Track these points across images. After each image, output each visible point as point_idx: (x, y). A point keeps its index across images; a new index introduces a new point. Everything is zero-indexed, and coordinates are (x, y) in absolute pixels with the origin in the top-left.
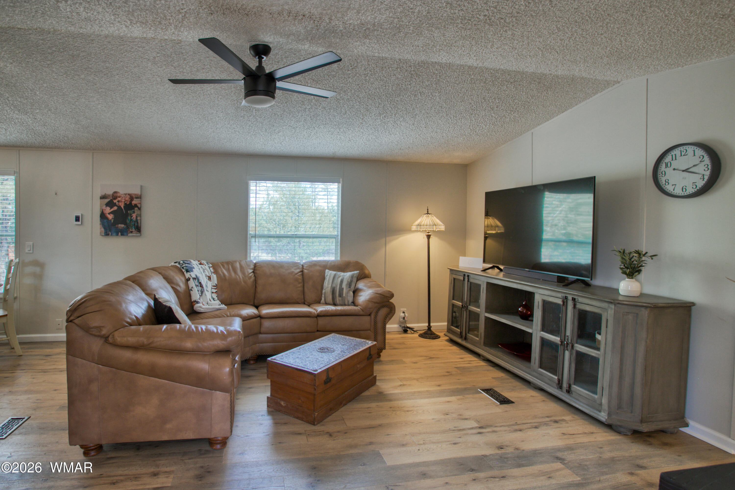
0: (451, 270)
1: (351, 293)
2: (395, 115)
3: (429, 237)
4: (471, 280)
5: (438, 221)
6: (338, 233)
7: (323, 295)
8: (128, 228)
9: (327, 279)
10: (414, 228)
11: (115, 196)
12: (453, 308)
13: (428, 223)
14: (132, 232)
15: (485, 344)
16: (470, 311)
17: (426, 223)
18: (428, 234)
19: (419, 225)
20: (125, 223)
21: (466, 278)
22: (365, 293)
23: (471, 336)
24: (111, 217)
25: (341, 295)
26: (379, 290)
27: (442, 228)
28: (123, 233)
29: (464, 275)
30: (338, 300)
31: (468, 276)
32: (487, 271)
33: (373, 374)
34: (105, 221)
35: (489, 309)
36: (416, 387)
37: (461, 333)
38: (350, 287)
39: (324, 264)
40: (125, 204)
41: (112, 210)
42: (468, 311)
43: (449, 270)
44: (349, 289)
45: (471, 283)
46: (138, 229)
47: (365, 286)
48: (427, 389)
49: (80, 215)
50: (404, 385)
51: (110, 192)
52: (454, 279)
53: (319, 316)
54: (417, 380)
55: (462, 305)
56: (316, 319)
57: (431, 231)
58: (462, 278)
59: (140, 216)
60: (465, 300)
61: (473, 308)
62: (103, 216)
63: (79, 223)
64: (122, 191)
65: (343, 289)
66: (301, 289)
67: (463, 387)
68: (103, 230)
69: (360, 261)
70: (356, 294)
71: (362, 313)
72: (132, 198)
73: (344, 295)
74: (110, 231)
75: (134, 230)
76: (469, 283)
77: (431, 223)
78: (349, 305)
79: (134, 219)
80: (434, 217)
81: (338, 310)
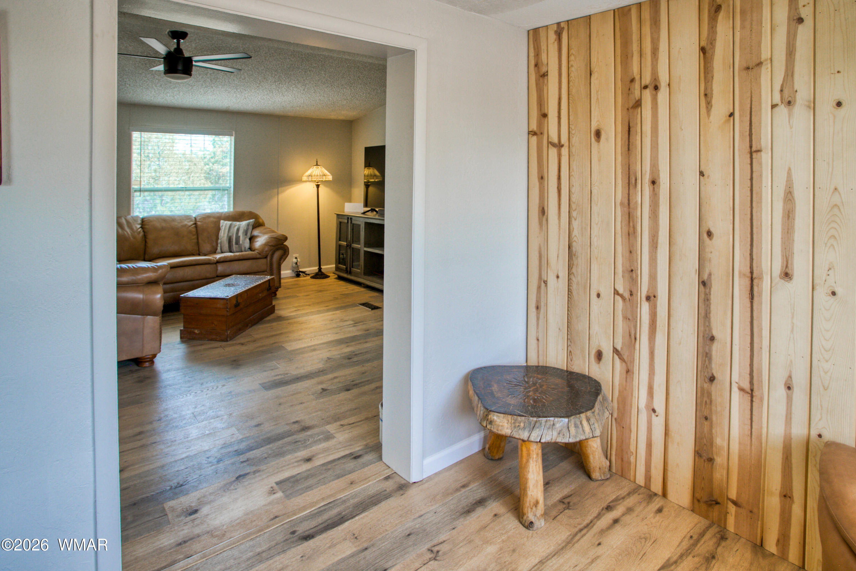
0: (338, 215)
1: (248, 241)
2: (288, 83)
3: (318, 186)
4: (354, 222)
5: (326, 172)
6: (230, 185)
7: (219, 245)
9: (223, 229)
10: (304, 178)
12: (339, 248)
13: (319, 174)
15: (365, 274)
16: (353, 248)
17: (316, 174)
18: (317, 184)
19: (310, 176)
21: (350, 220)
22: (261, 238)
23: (354, 270)
25: (237, 243)
26: (274, 235)
27: (330, 178)
29: (348, 218)
30: (234, 247)
31: (351, 219)
32: (367, 213)
33: (272, 304)
35: (367, 245)
36: (308, 310)
37: (346, 268)
38: (246, 235)
39: (218, 215)
42: (351, 248)
43: (336, 215)
44: (245, 236)
45: (353, 224)
47: (260, 233)
48: (318, 309)
50: (298, 310)
52: (340, 223)
53: (218, 262)
54: (309, 305)
55: (347, 244)
56: (215, 265)
57: (320, 181)
58: (346, 221)
60: (349, 239)
61: (355, 246)
65: (239, 237)
66: (195, 241)
67: (345, 305)
69: (253, 211)
70: (252, 241)
71: (258, 256)
73: (241, 242)
76: (352, 225)
77: (321, 174)
78: (245, 251)
80: (323, 168)
81: (236, 256)
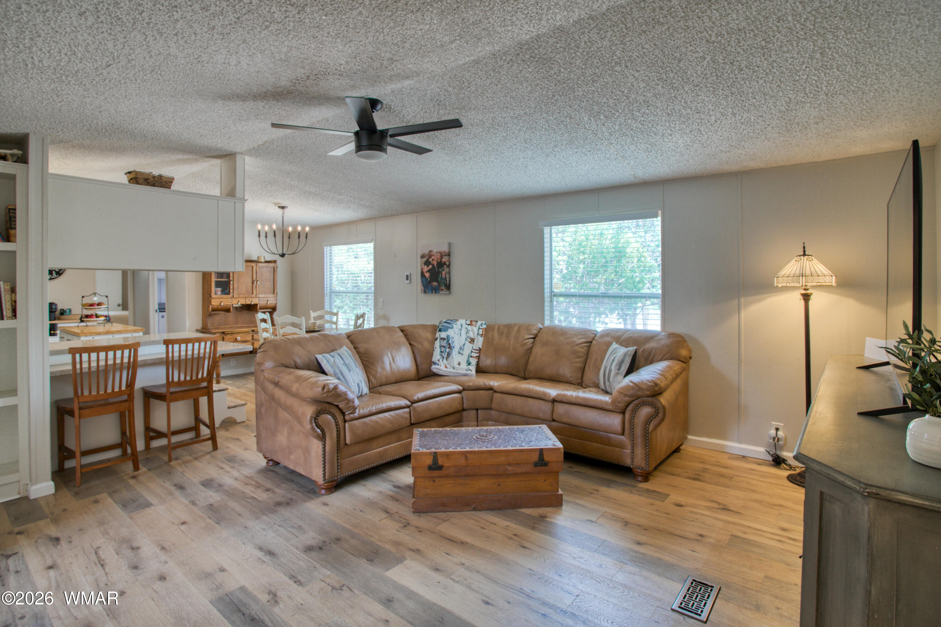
3: (806, 297)
8: (439, 286)
9: (607, 356)
10: (780, 282)
11: (430, 255)
14: (442, 290)
17: (802, 273)
18: (804, 292)
19: (792, 276)
20: (438, 282)
24: (427, 275)
28: (436, 290)
34: (424, 279)
38: (619, 369)
40: (437, 262)
41: (429, 268)
46: (448, 287)
49: (408, 274)
50: (593, 522)
51: (427, 252)
53: (556, 400)
56: (551, 404)
57: (811, 286)
59: (449, 273)
62: (423, 275)
63: (408, 281)
64: (435, 250)
66: (580, 365)
68: (423, 288)
72: (442, 255)
74: (427, 288)
75: (443, 288)
79: (444, 277)
80: (816, 261)
